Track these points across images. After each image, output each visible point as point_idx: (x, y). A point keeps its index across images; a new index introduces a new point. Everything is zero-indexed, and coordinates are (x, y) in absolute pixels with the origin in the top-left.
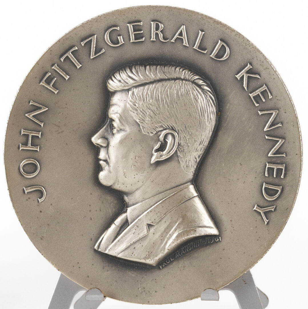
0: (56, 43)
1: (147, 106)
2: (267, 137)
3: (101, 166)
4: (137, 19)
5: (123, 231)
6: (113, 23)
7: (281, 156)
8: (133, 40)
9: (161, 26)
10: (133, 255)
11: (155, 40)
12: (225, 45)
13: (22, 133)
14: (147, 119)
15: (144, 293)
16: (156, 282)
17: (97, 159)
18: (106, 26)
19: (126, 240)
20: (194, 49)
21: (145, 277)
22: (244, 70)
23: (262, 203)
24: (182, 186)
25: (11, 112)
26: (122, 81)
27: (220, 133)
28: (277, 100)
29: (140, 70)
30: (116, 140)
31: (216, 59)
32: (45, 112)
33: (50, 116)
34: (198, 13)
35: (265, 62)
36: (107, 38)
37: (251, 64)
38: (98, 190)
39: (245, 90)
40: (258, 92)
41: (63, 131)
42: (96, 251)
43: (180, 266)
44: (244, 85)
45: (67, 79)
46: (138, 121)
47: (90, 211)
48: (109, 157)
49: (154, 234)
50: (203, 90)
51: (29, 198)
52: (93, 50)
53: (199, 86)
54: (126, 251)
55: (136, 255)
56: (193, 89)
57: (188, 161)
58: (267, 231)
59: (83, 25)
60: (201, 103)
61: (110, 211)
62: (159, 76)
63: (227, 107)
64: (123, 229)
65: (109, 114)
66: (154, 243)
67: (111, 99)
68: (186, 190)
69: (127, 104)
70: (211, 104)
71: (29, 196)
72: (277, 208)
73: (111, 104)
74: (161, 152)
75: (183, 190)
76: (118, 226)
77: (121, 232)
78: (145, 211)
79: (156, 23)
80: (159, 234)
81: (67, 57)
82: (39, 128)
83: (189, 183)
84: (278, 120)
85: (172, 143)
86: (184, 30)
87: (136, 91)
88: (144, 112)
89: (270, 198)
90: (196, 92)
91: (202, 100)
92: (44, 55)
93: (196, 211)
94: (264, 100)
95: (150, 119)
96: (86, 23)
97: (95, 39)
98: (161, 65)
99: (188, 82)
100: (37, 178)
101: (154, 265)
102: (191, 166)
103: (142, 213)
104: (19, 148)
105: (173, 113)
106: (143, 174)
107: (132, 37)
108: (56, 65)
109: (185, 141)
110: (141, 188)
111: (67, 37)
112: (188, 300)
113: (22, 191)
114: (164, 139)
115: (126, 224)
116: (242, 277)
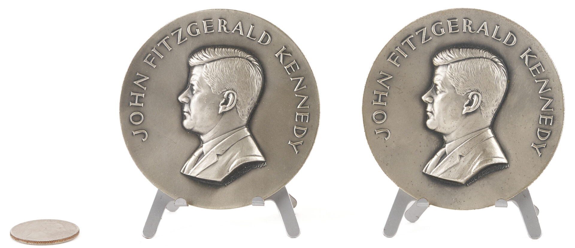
0: (399, 33)
1: (460, 76)
2: (541, 98)
3: (428, 116)
4: (454, 17)
5: (443, 160)
6: (437, 20)
7: (550, 111)
8: (451, 31)
9: (470, 22)
10: (449, 176)
11: (466, 31)
12: (513, 35)
13: (375, 93)
14: (460, 84)
15: (456, 202)
16: (464, 195)
17: (426, 112)
18: (433, 22)
19: (444, 166)
20: (492, 38)
21: (457, 191)
22: (526, 52)
23: (537, 142)
24: (483, 130)
25: (367, 79)
26: (443, 59)
27: (509, 95)
28: (548, 72)
29: (456, 51)
30: (438, 98)
31: (507, 44)
32: (390, 79)
33: (394, 82)
34: (495, 14)
35: (540, 47)
36: (433, 30)
37: (530, 48)
38: (426, 132)
39: (527, 66)
40: (535, 67)
41: (403, 92)
42: (424, 174)
43: (481, 184)
44: (526, 63)
45: (406, 57)
46: (454, 85)
47: (420, 146)
48: (434, 110)
49: (464, 162)
50: (498, 65)
51: (379, 137)
52: (424, 37)
53: (496, 62)
54: (445, 173)
55: (451, 176)
56: (492, 64)
57: (487, 113)
58: (540, 161)
59: (417, 21)
60: (497, 74)
61: (434, 146)
62: (468, 56)
63: (514, 77)
64: (442, 159)
65: (434, 81)
66: (463, 168)
67: (436, 71)
68: (485, 132)
69: (447, 74)
70: (503, 75)
71: (379, 136)
72: (547, 145)
73: (435, 74)
74: (470, 107)
75: (484, 132)
76: (439, 157)
77: (441, 160)
78: (458, 146)
79: (467, 20)
80: (467, 162)
81: (406, 42)
82: (386, 90)
83: (488, 128)
84: (548, 86)
85: (477, 100)
86: (485, 25)
87: (453, 65)
88: (458, 80)
89: (542, 139)
90: (494, 66)
91: (497, 72)
92: (390, 40)
93: (492, 147)
94: (539, 73)
95: (462, 85)
96: (419, 20)
97: (425, 30)
98: (470, 48)
99: (488, 60)
100: (384, 123)
101: (464, 183)
102: (489, 116)
103: (456, 148)
104: (372, 103)
105: (478, 80)
106: (456, 122)
107: (450, 29)
108: (398, 47)
109: (486, 99)
110: (456, 131)
111: (406, 28)
112: (486, 207)
113: (374, 133)
114: (472, 98)
115: (444, 155)
116: (522, 192)
